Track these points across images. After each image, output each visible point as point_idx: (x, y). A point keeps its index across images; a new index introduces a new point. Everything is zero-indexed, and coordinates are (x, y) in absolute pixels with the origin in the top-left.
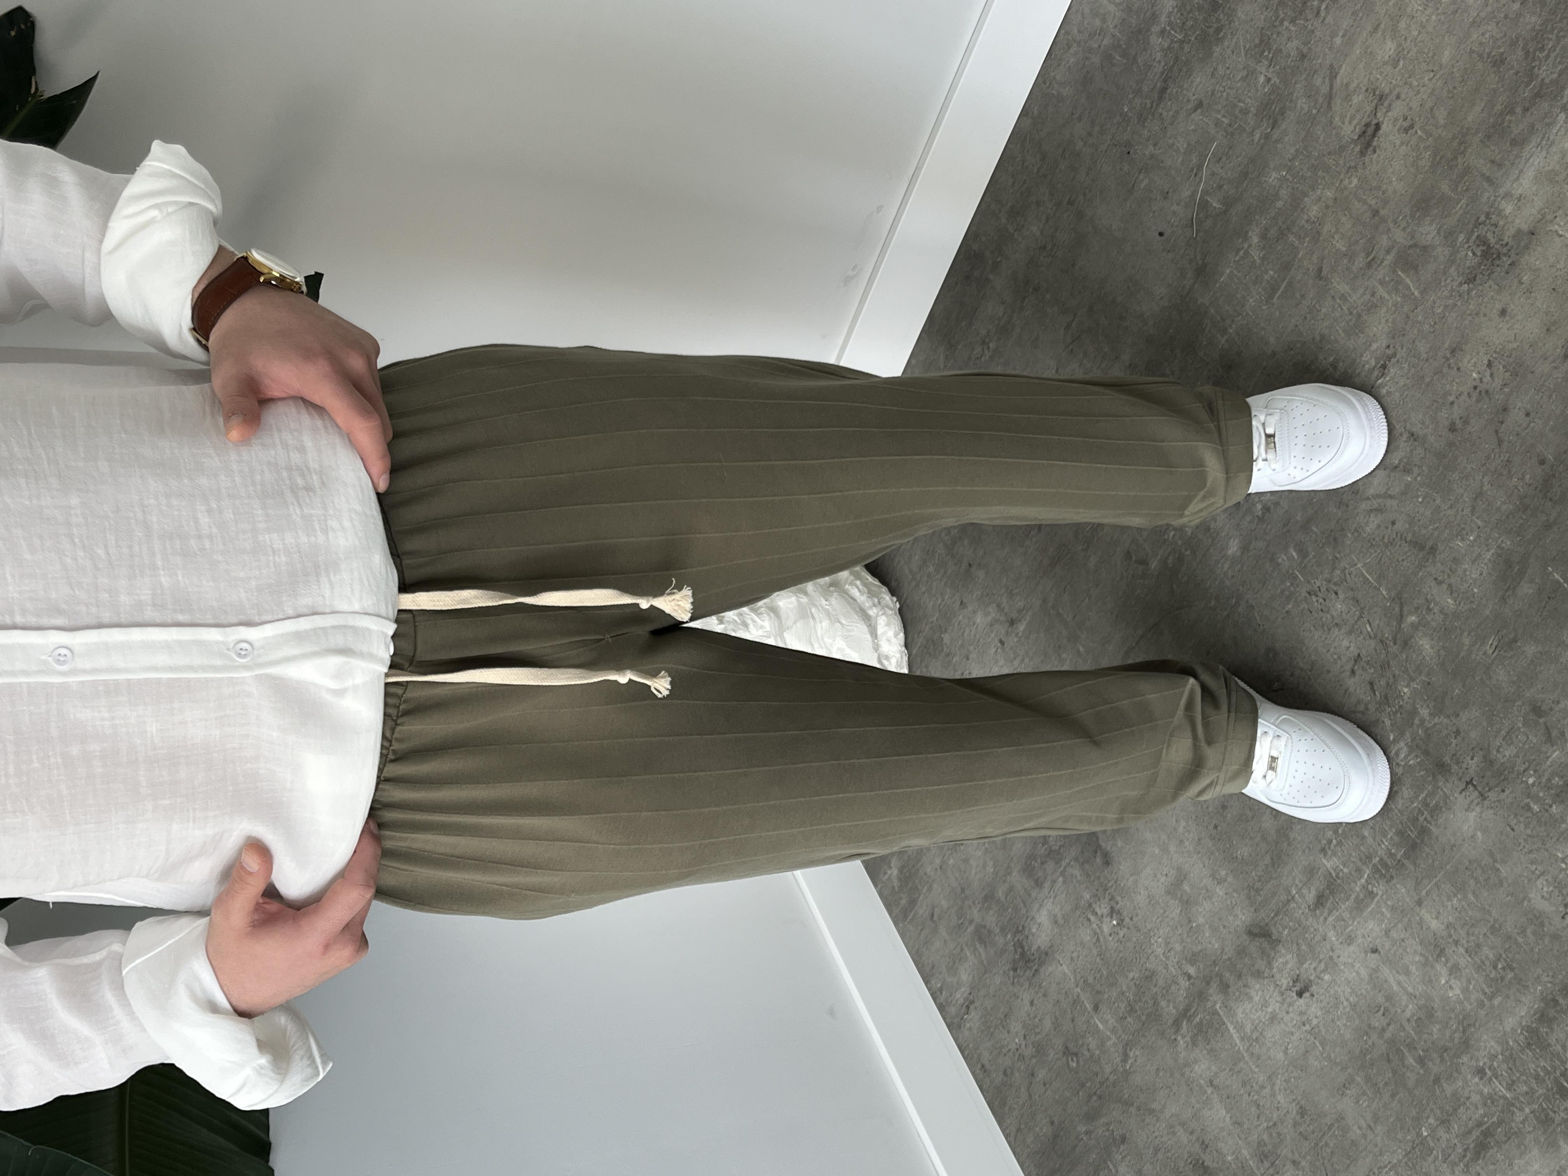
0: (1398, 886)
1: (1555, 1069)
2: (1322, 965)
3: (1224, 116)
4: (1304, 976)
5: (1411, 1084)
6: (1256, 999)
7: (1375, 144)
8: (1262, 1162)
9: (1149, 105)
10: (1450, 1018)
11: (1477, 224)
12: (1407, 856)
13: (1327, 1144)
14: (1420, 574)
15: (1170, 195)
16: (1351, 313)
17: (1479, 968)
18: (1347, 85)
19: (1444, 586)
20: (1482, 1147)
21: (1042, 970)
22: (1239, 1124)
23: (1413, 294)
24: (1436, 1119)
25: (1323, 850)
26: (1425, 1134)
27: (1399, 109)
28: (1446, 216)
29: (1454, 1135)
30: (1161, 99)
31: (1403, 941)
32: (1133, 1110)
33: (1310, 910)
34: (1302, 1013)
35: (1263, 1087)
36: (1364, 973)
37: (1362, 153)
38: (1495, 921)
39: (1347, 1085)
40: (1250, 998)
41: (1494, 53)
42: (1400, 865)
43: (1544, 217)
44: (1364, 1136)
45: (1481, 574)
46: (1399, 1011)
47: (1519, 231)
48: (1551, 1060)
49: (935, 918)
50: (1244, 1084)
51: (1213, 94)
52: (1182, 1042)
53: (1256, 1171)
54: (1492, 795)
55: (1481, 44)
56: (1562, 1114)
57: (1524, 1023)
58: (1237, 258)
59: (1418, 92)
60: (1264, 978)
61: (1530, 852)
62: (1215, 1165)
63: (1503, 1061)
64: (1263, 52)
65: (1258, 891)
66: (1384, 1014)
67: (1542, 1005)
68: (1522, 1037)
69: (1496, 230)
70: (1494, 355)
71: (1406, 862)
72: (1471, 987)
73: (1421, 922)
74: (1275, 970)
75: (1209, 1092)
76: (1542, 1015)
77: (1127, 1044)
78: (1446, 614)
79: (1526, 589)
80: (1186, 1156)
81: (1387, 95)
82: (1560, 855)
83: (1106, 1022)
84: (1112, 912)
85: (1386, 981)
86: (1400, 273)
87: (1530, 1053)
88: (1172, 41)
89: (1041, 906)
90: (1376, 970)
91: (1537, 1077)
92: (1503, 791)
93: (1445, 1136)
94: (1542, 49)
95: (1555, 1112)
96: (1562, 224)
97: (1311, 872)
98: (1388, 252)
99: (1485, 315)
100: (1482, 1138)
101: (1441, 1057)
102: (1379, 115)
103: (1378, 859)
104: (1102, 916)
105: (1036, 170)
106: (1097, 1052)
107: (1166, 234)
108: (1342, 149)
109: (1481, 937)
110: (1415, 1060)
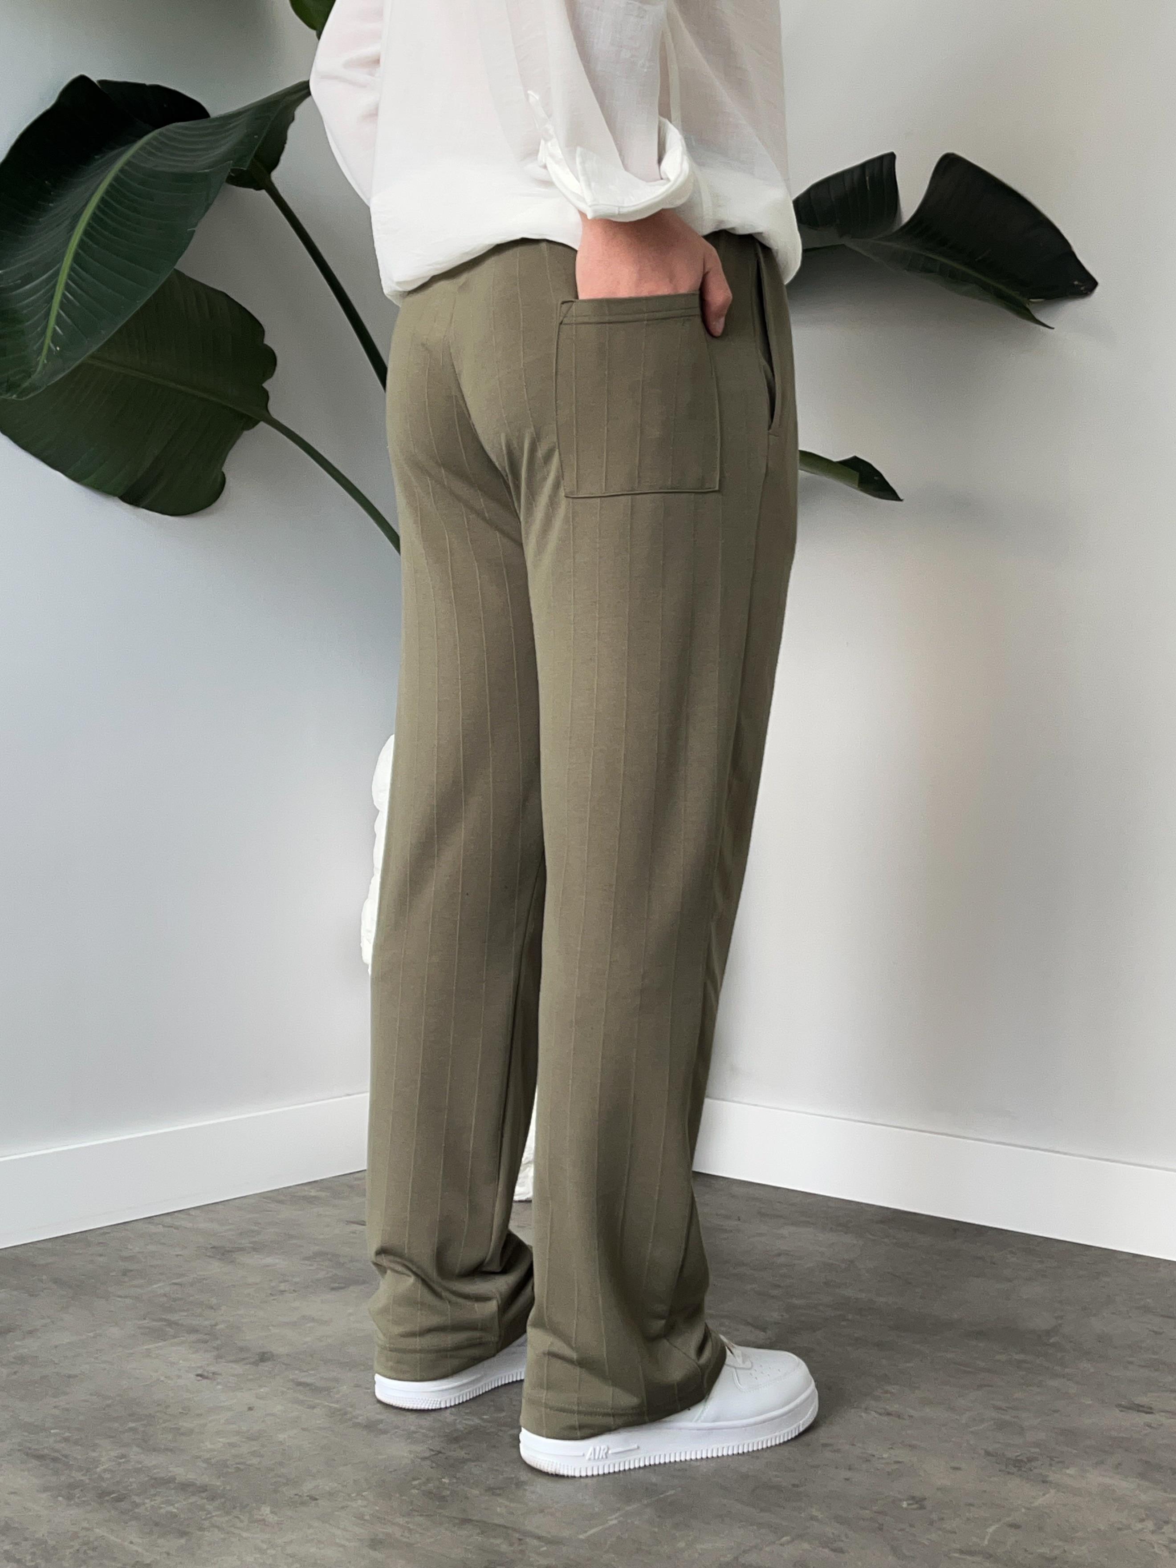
0: (322, 1420)
2: (232, 1385)
4: (219, 1377)
5: (107, 1425)
6: (194, 1356)
8: (15, 1358)
9: (1154, 1311)
10: (180, 1443)
11: (1051, 1457)
13: (37, 1387)
16: (945, 1400)
17: (236, 1457)
21: (214, 1260)
22: (56, 1347)
23: (971, 1428)
24: (69, 1436)
25: (357, 1386)
26: (52, 1431)
27: (1170, 1422)
28: (1057, 1443)
29: (52, 1445)
30: (1162, 1316)
31: (263, 1422)
32: (66, 1300)
33: (294, 1379)
34: (178, 1377)
35: (97, 1358)
36: (226, 1404)
37: (1119, 1406)
39: (102, 1396)
40: (193, 1353)
42: (345, 1421)
43: (1065, 1488)
44: (48, 1404)
46: (186, 1420)
47: (1046, 1476)
48: (139, 1489)
49: (265, 1212)
50: (99, 1350)
52: (142, 1322)
54: (427, 1463)
56: (80, 1494)
57: (179, 1478)
60: (216, 1359)
61: (367, 1480)
63: (136, 1467)
65: (311, 1356)
66: (181, 1413)
68: (164, 1476)
70: (909, 1465)
72: (215, 1453)
73: (283, 1430)
74: (224, 1364)
76: (188, 1485)
77: (137, 1298)
80: (18, 1324)
82: (365, 1493)
83: (161, 1288)
84: (281, 1291)
85: (218, 1414)
86: (992, 1422)
87: (145, 1479)
89: (283, 1259)
90: (229, 1409)
91: (120, 1482)
92: (432, 1468)
93: (50, 1440)
95: (82, 1491)
97: (334, 1380)
98: (1014, 1417)
99: (952, 1461)
100: (51, 1457)
101: (138, 1439)
102: (1162, 1413)
104: (276, 1287)
105: (1075, 1260)
106: (128, 1284)
108: (1123, 1397)
109: (270, 1458)
110: (133, 1427)
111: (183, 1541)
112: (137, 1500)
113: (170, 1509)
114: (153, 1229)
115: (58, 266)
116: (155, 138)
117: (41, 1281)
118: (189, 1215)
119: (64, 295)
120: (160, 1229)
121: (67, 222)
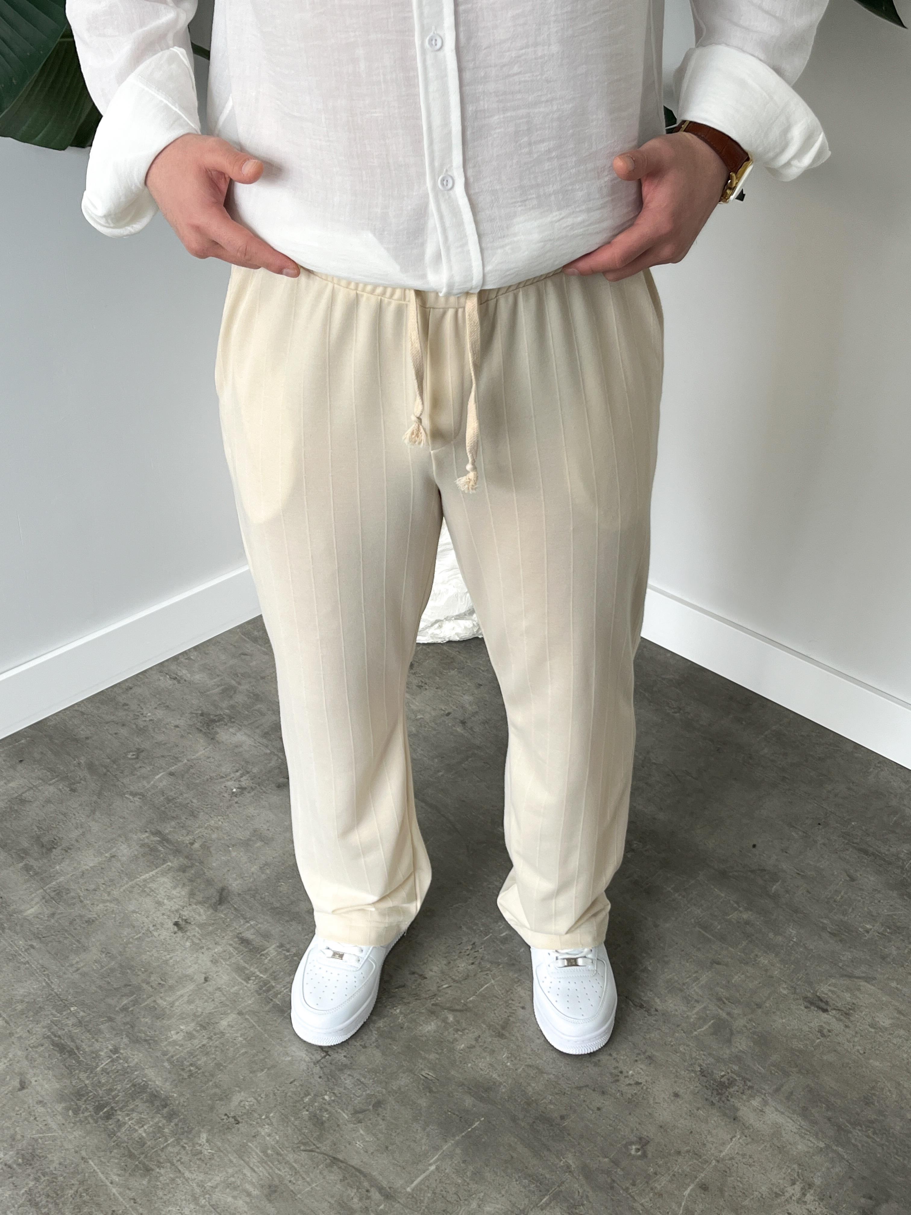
0: (253, 999)
1: (116, 1103)
2: (198, 941)
3: (842, 897)
4: (189, 927)
5: (109, 1001)
6: (174, 892)
7: (812, 1008)
8: (54, 891)
9: (855, 841)
10: (155, 1031)
11: (745, 1080)
12: (275, 1006)
13: (66, 938)
14: (484, 1026)
15: (785, 854)
16: (684, 984)
17: (191, 1054)
18: (859, 990)
19: (474, 1043)
20: (61, 1048)
21: (201, 735)
22: (83, 875)
23: (695, 1030)
24: (82, 1017)
25: (281, 946)
26: (72, 1009)
27: (837, 1026)
28: (752, 1057)
29: (71, 1029)
30: (860, 850)
31: (213, 1000)
32: (95, 798)
33: (239, 934)
34: (162, 924)
35: (109, 894)
36: (190, 971)
37: (805, 998)
38: (225, 1067)
39: (109, 955)
40: (175, 888)
41: (874, 1097)
42: (268, 1000)
43: (748, 1128)
44: (72, 965)
45: (481, 1069)
46: (162, 995)
47: (737, 1110)
48: (123, 1101)
49: (243, 657)
50: (112, 881)
51: (861, 889)
52: (144, 836)
53: (48, 886)
54: (317, 1069)
55: (882, 1089)
56: (84, 1106)
57: (150, 1083)
58: (732, 902)
59: (849, 1041)
60: (189, 898)
61: (275, 1094)
62: (53, 857)
63: (123, 1067)
64: (889, 928)
65: (254, 896)
66: (160, 984)
67: (163, 1097)
68: (141, 1081)
69: (739, 1093)
70: (645, 1088)
71: (271, 1005)
72: (177, 1047)
73: (225, 1014)
74: (195, 906)
75: (107, 855)
76: (156, 1096)
77: (143, 796)
78: (453, 1043)
79: (469, 1101)
80: (60, 836)
81: (849, 1018)
82: (272, 1115)
83: (161, 780)
84: (242, 789)
85: (184, 987)
86: (712, 1021)
87: (128, 1086)
88: (904, 860)
89: (249, 736)
90: (192, 979)
91: (111, 1090)
92: (320, 1077)
93: (70, 1023)
94: (874, 1133)
95: (85, 1101)
96: (741, 1141)
97: (266, 936)
98: (729, 1014)
99: (675, 1082)
100: (68, 1049)
101: (127, 1023)
102: (834, 1012)
103: (274, 984)
104: (240, 781)
105: (811, 753)
106: (139, 774)
107: (754, 850)
108: (810, 984)
109: (214, 1056)
110: (126, 1004)
111: (145, 1182)
112: (121, 1116)
113: (141, 1131)
117: (80, 766)
118: (191, 659)
120: (168, 683)
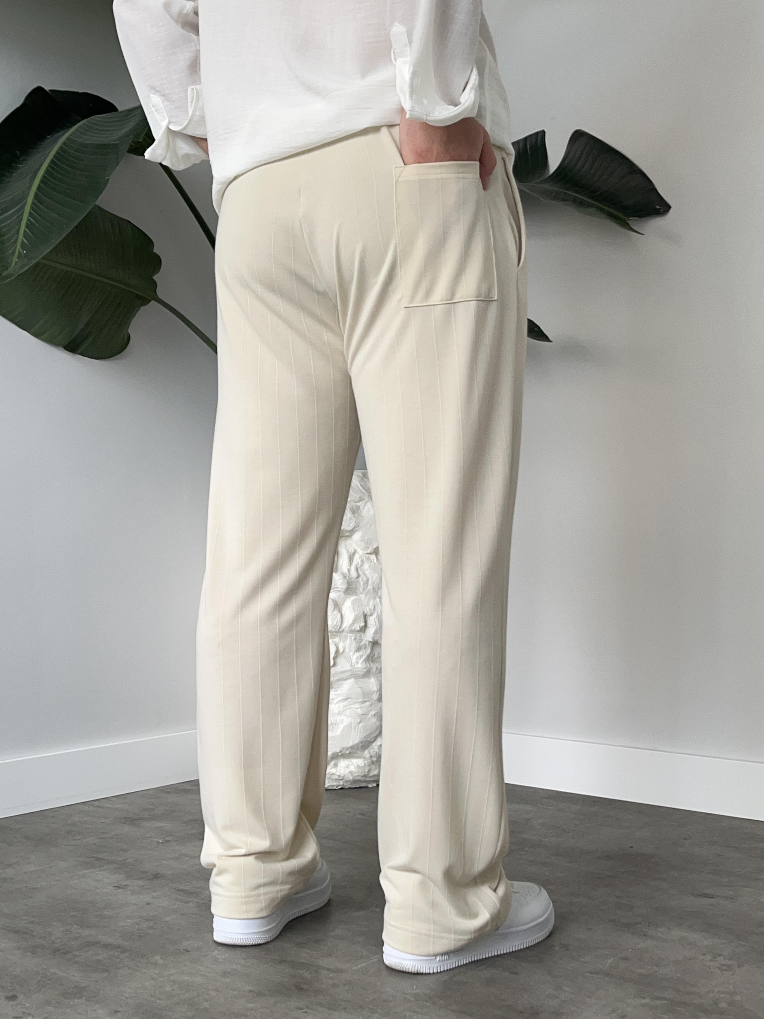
2: (138, 891)
4: (129, 887)
6: (112, 877)
9: (718, 843)
10: (104, 923)
17: (139, 929)
18: (739, 890)
21: (125, 824)
22: (25, 873)
24: (34, 920)
26: (23, 918)
27: (724, 902)
28: (653, 915)
29: (23, 925)
31: (156, 911)
32: (32, 847)
33: (176, 888)
34: (103, 888)
35: (51, 879)
36: (133, 902)
50: (53, 874)
52: (79, 859)
56: (41, 951)
59: (736, 907)
60: (126, 878)
63: (76, 936)
65: (186, 875)
66: (105, 907)
73: (169, 915)
74: (132, 880)
75: (47, 866)
76: (109, 945)
77: (77, 846)
81: (734, 900)
83: (92, 840)
84: (167, 841)
85: (127, 907)
87: (82, 943)
89: (169, 823)
90: (135, 904)
100: (22, 932)
101: (77, 921)
102: (719, 898)
104: (164, 838)
106: (71, 839)
110: (74, 915)
111: (105, 975)
112: (77, 953)
113: (97, 958)
114: (86, 808)
115: (25, 201)
116: (84, 124)
117: (15, 837)
118: (110, 800)
119: (29, 220)
120: (92, 808)
121: (31, 175)
